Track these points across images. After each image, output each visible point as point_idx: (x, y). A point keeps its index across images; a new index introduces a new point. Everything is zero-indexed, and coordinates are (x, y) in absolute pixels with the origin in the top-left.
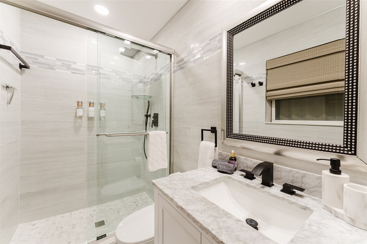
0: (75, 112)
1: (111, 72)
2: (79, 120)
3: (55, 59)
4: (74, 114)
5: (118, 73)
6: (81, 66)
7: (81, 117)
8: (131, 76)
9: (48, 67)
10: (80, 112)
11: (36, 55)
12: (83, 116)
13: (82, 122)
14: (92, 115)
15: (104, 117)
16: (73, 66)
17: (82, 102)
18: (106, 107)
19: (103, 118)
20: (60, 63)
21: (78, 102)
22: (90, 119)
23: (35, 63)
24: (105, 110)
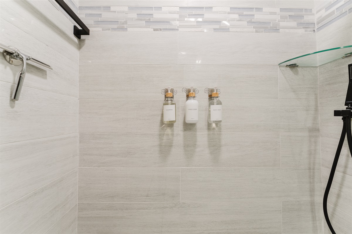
0: (161, 113)
1: (229, 13)
2: (168, 131)
3: (126, 9)
4: (159, 118)
5: (245, 13)
6: (170, 13)
7: (171, 124)
8: (275, 13)
9: (115, 26)
10: (170, 114)
11: (99, 8)
12: (174, 121)
13: (173, 135)
14: (192, 118)
15: (218, 123)
16: (157, 16)
17: (172, 91)
18: (220, 99)
19: (214, 125)
20: (134, 15)
21: (166, 91)
22: (189, 127)
23: (98, 23)
24: (219, 103)
